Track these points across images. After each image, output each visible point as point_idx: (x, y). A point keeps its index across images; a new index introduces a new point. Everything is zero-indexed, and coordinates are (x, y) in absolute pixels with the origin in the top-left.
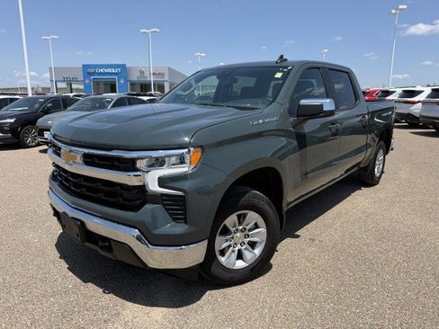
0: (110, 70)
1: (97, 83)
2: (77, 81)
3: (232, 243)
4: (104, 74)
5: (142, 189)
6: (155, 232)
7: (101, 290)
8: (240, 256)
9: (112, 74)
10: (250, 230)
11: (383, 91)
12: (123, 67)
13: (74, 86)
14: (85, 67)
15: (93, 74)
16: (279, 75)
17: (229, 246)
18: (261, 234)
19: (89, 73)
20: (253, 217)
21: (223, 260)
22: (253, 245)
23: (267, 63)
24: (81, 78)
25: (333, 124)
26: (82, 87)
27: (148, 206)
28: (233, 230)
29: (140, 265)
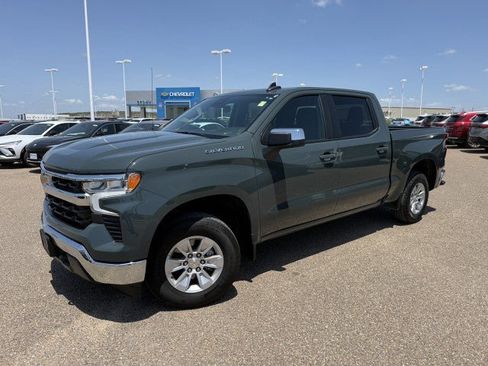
0: (183, 94)
1: (170, 107)
2: (152, 106)
3: (186, 267)
4: (178, 97)
5: (88, 209)
6: (96, 249)
7: (67, 301)
8: (194, 281)
9: (185, 98)
10: (206, 256)
11: (480, 115)
12: (197, 90)
13: (148, 110)
14: (159, 90)
15: (167, 97)
16: (262, 104)
17: (183, 270)
18: (217, 261)
19: (162, 97)
20: (207, 243)
21: (174, 283)
22: (210, 271)
23: (259, 91)
24: (155, 102)
25: (328, 153)
26: (155, 111)
27: (92, 226)
28: (186, 254)
29: (88, 279)
